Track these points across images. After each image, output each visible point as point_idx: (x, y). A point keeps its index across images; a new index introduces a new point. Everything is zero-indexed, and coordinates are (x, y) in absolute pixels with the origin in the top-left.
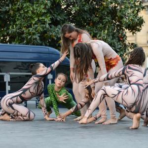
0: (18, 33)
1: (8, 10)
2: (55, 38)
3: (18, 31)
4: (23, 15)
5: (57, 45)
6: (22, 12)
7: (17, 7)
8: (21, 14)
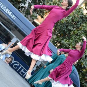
0: (66, 46)
1: (71, 30)
2: (83, 66)
3: (67, 45)
4: (76, 39)
5: (81, 70)
6: (78, 37)
7: (78, 32)
8: (76, 38)
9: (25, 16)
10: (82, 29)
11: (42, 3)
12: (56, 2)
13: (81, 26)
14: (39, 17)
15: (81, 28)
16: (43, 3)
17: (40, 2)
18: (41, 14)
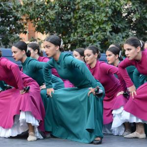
0: (79, 40)
1: (69, 18)
3: (79, 38)
4: (84, 23)
6: (83, 20)
7: (78, 15)
8: (82, 22)
9: (6, 47)
10: (81, 7)
11: (11, 18)
12: (26, 3)
13: (75, 5)
14: (22, 36)
15: (78, 7)
16: (13, 16)
17: (9, 19)
18: (21, 30)
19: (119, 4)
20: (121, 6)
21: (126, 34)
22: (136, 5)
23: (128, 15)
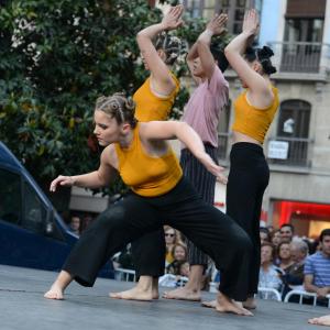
19: (7, 14)
20: (13, 19)
21: (15, 84)
22: (47, 24)
23: (24, 46)
